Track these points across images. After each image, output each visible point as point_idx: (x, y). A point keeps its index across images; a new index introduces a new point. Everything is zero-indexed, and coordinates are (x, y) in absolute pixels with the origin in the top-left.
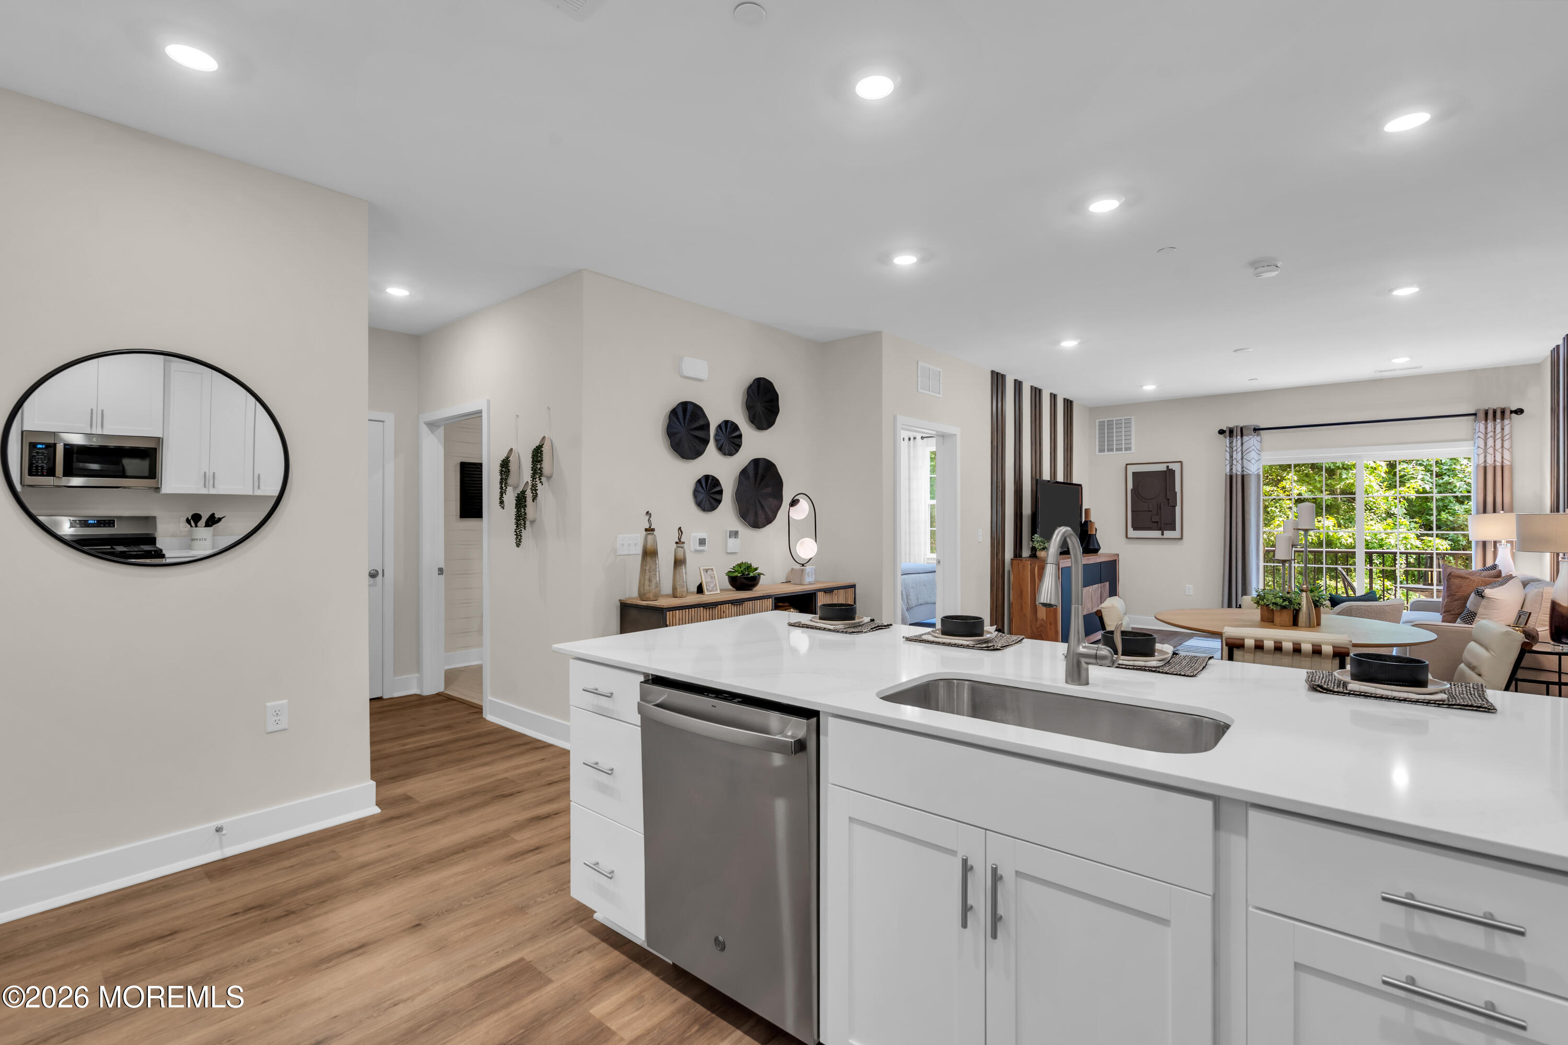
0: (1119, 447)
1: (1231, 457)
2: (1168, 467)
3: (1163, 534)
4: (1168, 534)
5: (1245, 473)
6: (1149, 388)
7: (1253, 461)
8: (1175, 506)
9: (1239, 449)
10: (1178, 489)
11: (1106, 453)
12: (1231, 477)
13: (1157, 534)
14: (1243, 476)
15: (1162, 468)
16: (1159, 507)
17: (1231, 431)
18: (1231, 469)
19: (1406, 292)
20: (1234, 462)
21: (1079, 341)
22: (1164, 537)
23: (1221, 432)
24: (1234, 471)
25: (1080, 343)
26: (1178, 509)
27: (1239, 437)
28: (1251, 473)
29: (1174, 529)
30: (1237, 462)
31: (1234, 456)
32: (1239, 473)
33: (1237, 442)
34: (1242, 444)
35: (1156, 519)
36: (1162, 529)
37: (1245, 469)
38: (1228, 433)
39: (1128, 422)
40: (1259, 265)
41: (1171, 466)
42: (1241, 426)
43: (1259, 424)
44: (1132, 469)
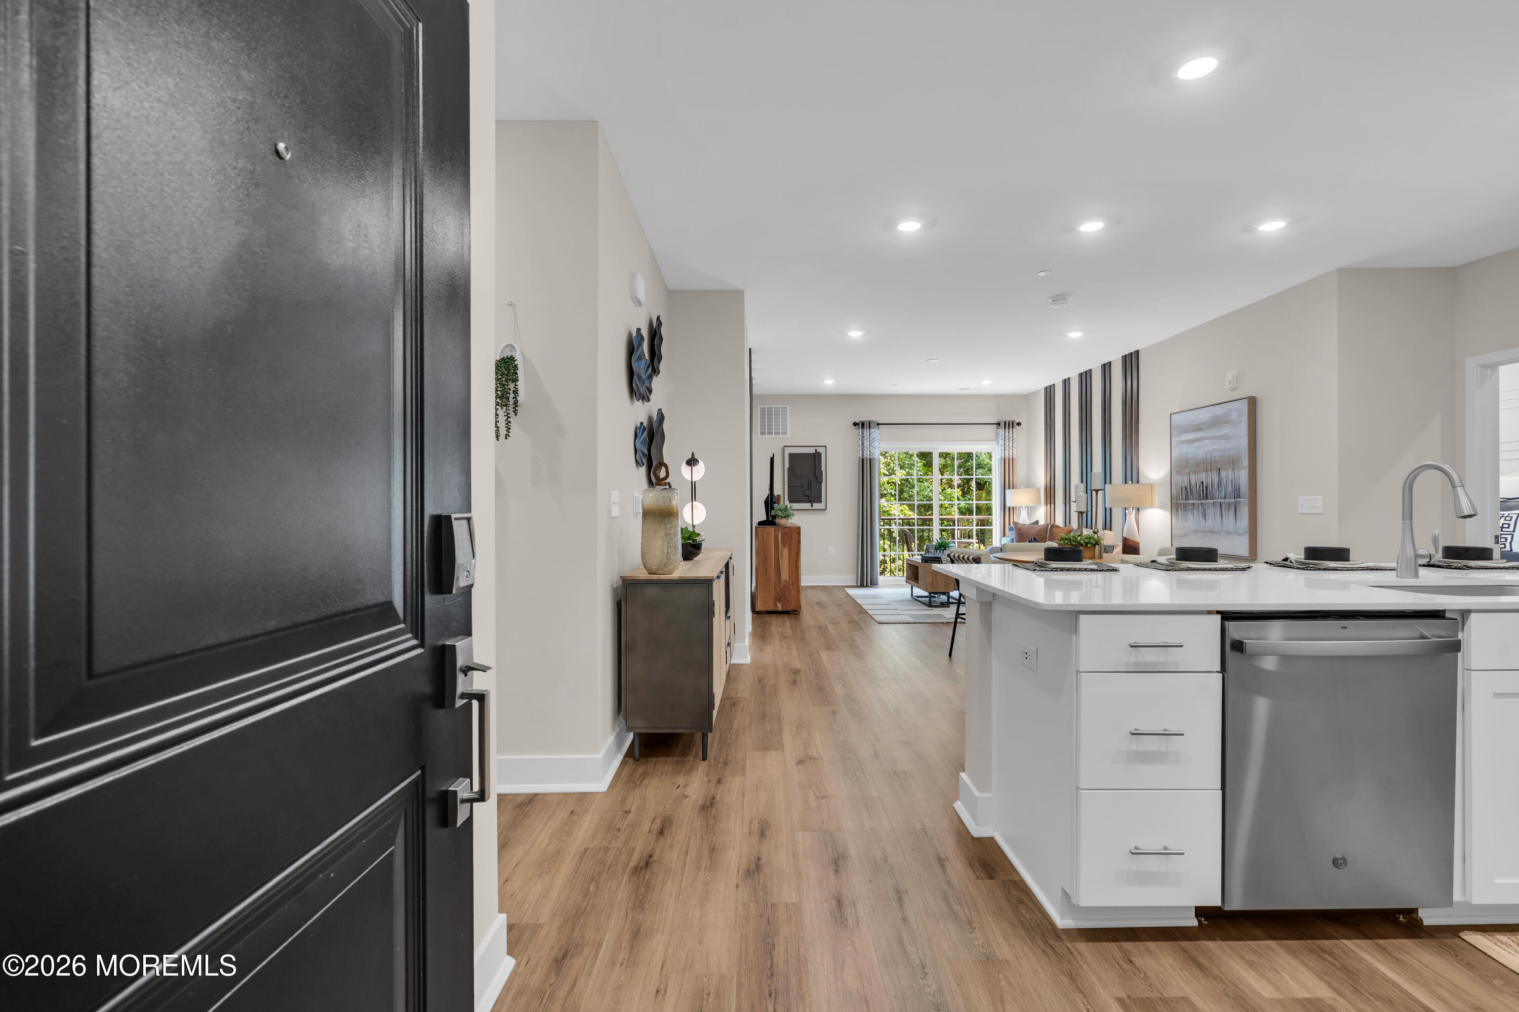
0: (777, 431)
1: (863, 444)
2: (816, 450)
3: (812, 506)
4: (816, 506)
5: (871, 457)
6: (829, 383)
7: (877, 448)
8: (821, 483)
9: (868, 439)
10: (823, 469)
11: (767, 436)
12: (863, 460)
13: (807, 506)
14: (870, 459)
15: (812, 451)
16: (810, 483)
17: (863, 424)
18: (863, 454)
19: (1075, 335)
20: (865, 448)
21: (863, 332)
22: (813, 508)
23: (855, 424)
24: (865, 455)
25: (863, 334)
26: (823, 485)
27: (868, 429)
28: (875, 457)
29: (821, 502)
30: (867, 448)
31: (865, 444)
32: (868, 457)
33: (866, 432)
34: (870, 434)
35: (807, 493)
36: (811, 502)
37: (871, 454)
38: (860, 425)
39: (785, 410)
40: (1058, 298)
41: (819, 450)
42: (869, 420)
43: (878, 420)
44: (788, 451)
